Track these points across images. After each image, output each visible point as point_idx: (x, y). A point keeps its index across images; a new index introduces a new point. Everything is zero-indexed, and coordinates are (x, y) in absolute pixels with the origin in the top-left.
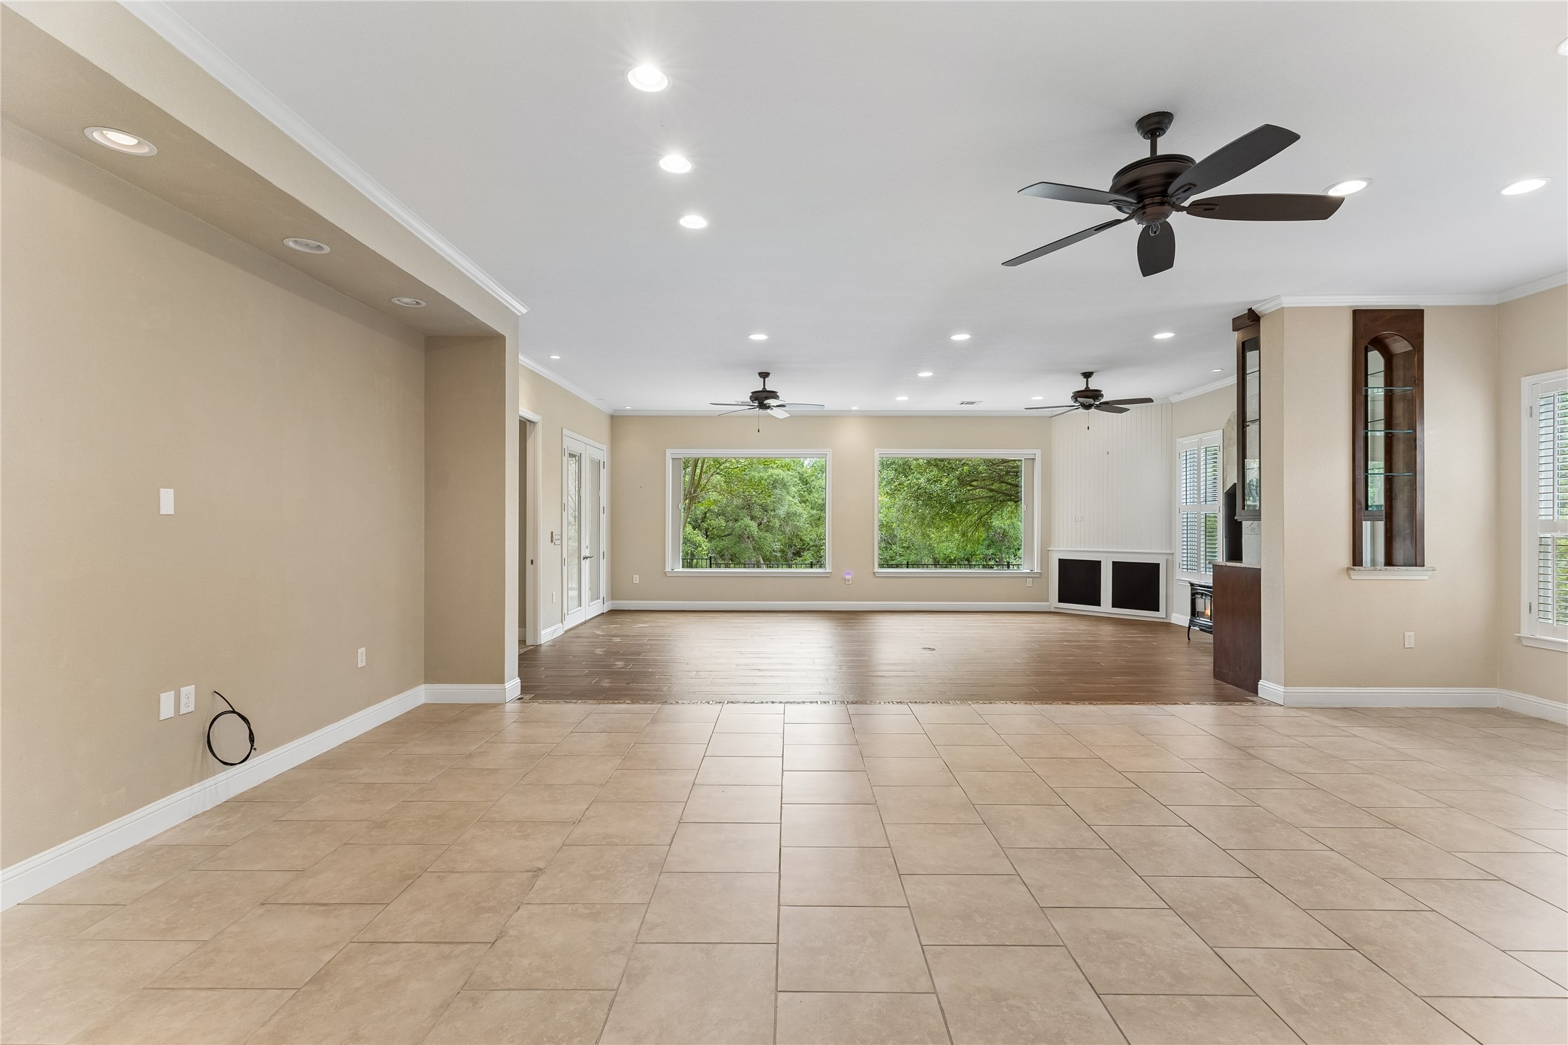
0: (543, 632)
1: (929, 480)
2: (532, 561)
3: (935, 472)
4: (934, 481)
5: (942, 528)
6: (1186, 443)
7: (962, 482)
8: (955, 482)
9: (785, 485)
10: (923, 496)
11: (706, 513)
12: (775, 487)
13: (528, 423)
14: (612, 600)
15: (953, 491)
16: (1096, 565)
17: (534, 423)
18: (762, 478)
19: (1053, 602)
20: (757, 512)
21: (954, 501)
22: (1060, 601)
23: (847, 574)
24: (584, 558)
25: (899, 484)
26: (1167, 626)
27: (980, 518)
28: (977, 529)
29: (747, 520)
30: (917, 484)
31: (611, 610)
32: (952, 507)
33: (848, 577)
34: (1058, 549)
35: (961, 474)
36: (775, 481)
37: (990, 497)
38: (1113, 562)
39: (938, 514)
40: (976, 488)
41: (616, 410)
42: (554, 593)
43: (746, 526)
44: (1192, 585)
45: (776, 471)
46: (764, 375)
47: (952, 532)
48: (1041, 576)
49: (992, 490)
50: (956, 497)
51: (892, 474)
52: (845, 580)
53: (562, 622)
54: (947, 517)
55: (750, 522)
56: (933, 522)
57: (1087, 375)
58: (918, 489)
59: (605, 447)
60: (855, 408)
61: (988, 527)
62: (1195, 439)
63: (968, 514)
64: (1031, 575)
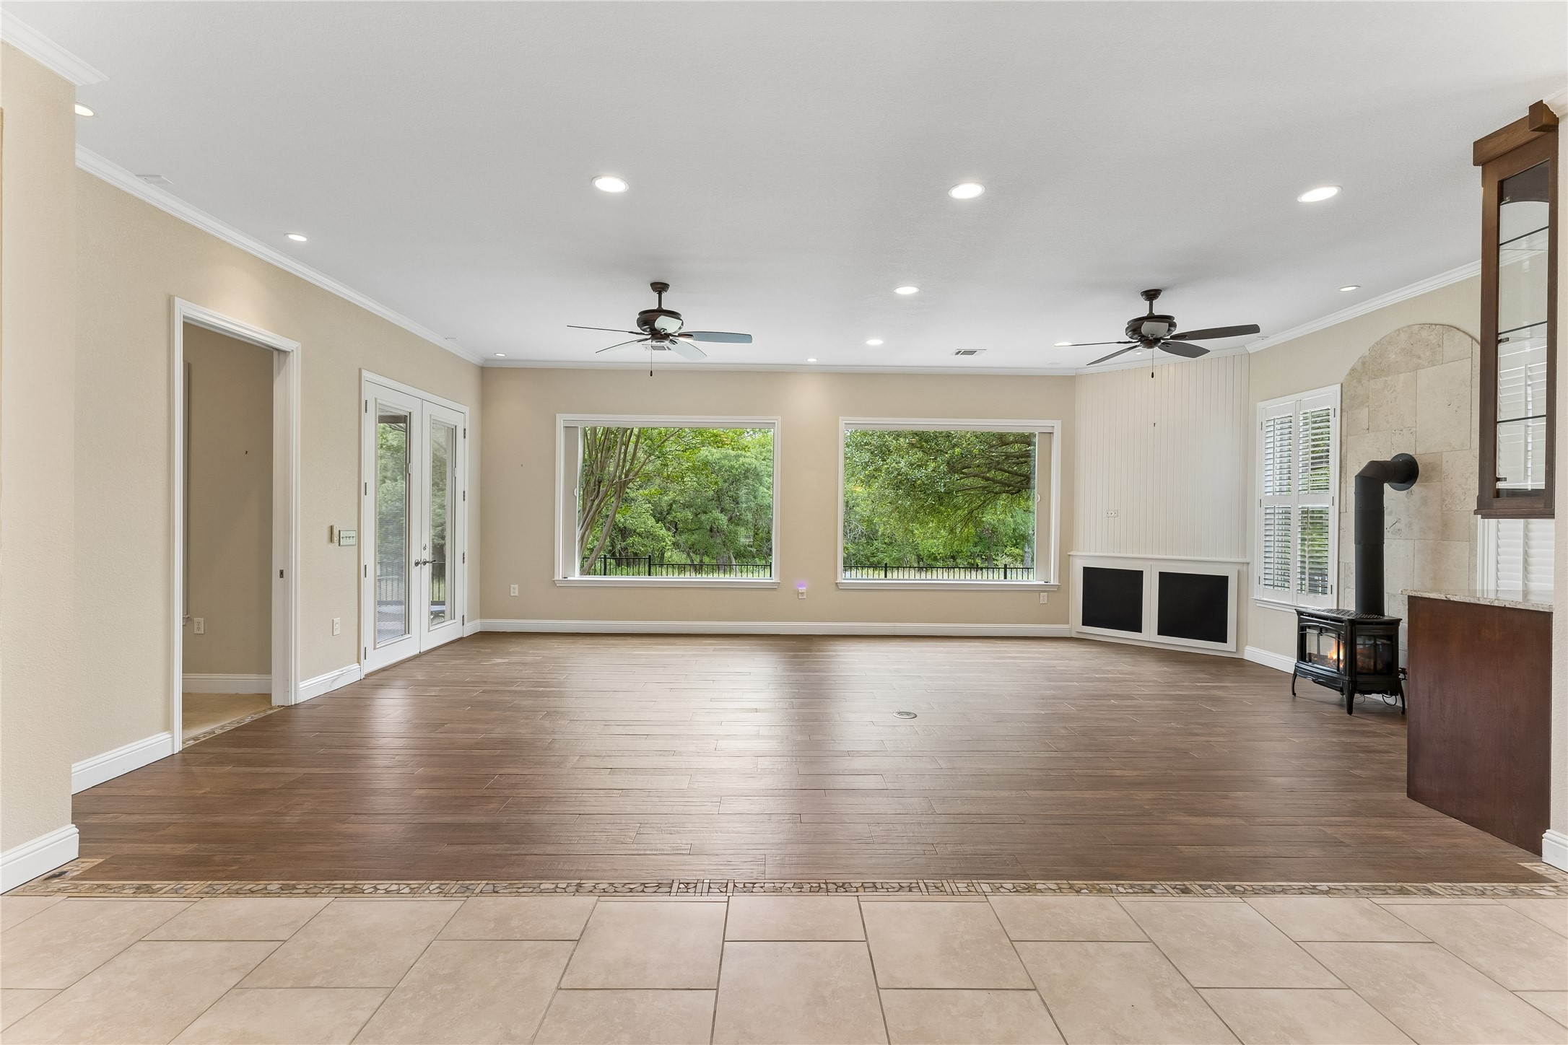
0: (302, 685)
1: (912, 465)
2: (282, 573)
3: (920, 454)
4: (918, 466)
5: (927, 523)
6: (1273, 409)
7: (952, 468)
8: (944, 468)
9: (758, 475)
10: (903, 484)
11: (671, 505)
12: (747, 478)
13: (275, 353)
14: (481, 618)
15: (942, 479)
16: (1135, 578)
17: (285, 352)
18: (732, 467)
19: (1075, 623)
20: (728, 503)
21: (943, 491)
22: (1084, 624)
23: (801, 585)
24: (417, 564)
25: (876, 470)
26: (1237, 665)
27: (971, 512)
28: (966, 525)
29: (716, 514)
30: (897, 469)
31: (481, 633)
32: (940, 498)
33: (802, 589)
34: (1084, 554)
35: (952, 457)
36: (747, 471)
37: (984, 488)
38: (1161, 573)
39: (922, 506)
40: (967, 475)
41: (486, 360)
42: (337, 620)
43: (714, 519)
44: (1300, 613)
45: (747, 460)
46: (660, 287)
47: (937, 529)
48: (1058, 591)
49: (987, 479)
50: (945, 486)
51: (866, 456)
52: (798, 593)
53: (359, 662)
54: (933, 511)
55: (720, 515)
56: (917, 516)
57: (1151, 295)
58: (898, 474)
59: (466, 409)
60: (812, 360)
61: (978, 523)
62: (1288, 401)
63: (957, 508)
64: (1045, 589)
